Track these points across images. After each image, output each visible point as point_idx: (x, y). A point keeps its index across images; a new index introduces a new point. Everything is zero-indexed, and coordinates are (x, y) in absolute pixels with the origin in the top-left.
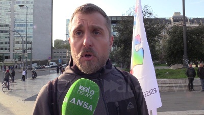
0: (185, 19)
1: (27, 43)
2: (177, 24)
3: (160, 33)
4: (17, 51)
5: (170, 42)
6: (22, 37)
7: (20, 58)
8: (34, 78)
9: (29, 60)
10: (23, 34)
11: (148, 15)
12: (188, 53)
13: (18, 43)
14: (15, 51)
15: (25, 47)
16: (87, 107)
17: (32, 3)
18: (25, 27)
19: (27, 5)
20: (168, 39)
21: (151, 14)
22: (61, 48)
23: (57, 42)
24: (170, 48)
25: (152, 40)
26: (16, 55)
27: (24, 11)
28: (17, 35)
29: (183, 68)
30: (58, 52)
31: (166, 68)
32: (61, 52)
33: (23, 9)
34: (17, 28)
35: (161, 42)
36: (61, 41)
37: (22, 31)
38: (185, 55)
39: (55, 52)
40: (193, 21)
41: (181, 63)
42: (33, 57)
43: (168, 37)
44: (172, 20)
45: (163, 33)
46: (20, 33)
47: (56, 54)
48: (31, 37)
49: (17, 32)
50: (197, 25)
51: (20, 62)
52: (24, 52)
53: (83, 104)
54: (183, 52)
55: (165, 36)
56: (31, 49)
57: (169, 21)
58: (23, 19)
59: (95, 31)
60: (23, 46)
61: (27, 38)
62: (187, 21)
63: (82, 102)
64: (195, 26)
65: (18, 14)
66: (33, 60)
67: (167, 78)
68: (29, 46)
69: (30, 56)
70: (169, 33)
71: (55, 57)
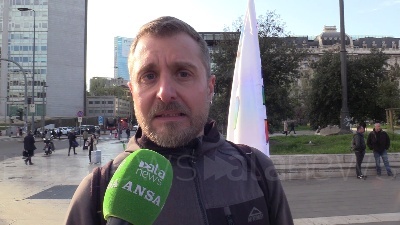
0: (344, 40)
1: (35, 83)
2: (329, 48)
3: (297, 66)
4: (14, 99)
5: (316, 83)
6: (25, 72)
7: (21, 114)
8: (48, 153)
9: (39, 118)
10: (26, 65)
11: (275, 31)
12: (350, 104)
13: (16, 83)
14: (11, 99)
15: (30, 91)
16: (152, 198)
17: (45, 4)
18: (31, 52)
19: (36, 8)
20: (312, 77)
21: (279, 29)
22: (104, 94)
23: (97, 82)
24: (317, 95)
25: (282, 79)
26: (12, 108)
27: (28, 19)
28: (14, 67)
29: (341, 133)
30: (97, 103)
31: (308, 133)
32: (103, 103)
33: (26, 15)
34: (15, 54)
35: (300, 82)
36: (104, 81)
37: (26, 60)
38: (344, 108)
39: (91, 103)
40: (359, 43)
41: (338, 123)
42: (47, 111)
43: (312, 74)
44: (320, 40)
45: (303, 66)
46: (20, 63)
47: (94, 105)
48: (43, 71)
49: (15, 61)
50: (368, 51)
51: (20, 122)
52: (29, 101)
53: (145, 193)
54: (340, 102)
55: (306, 72)
56: (42, 95)
57: (314, 43)
58: (26, 35)
59: (181, 71)
60: (26, 89)
61: (34, 73)
62: (348, 42)
63: (144, 189)
64: (364, 52)
65: (17, 26)
66: (47, 118)
67: (311, 153)
68: (38, 89)
69: (41, 109)
70: (314, 66)
71: (90, 111)
